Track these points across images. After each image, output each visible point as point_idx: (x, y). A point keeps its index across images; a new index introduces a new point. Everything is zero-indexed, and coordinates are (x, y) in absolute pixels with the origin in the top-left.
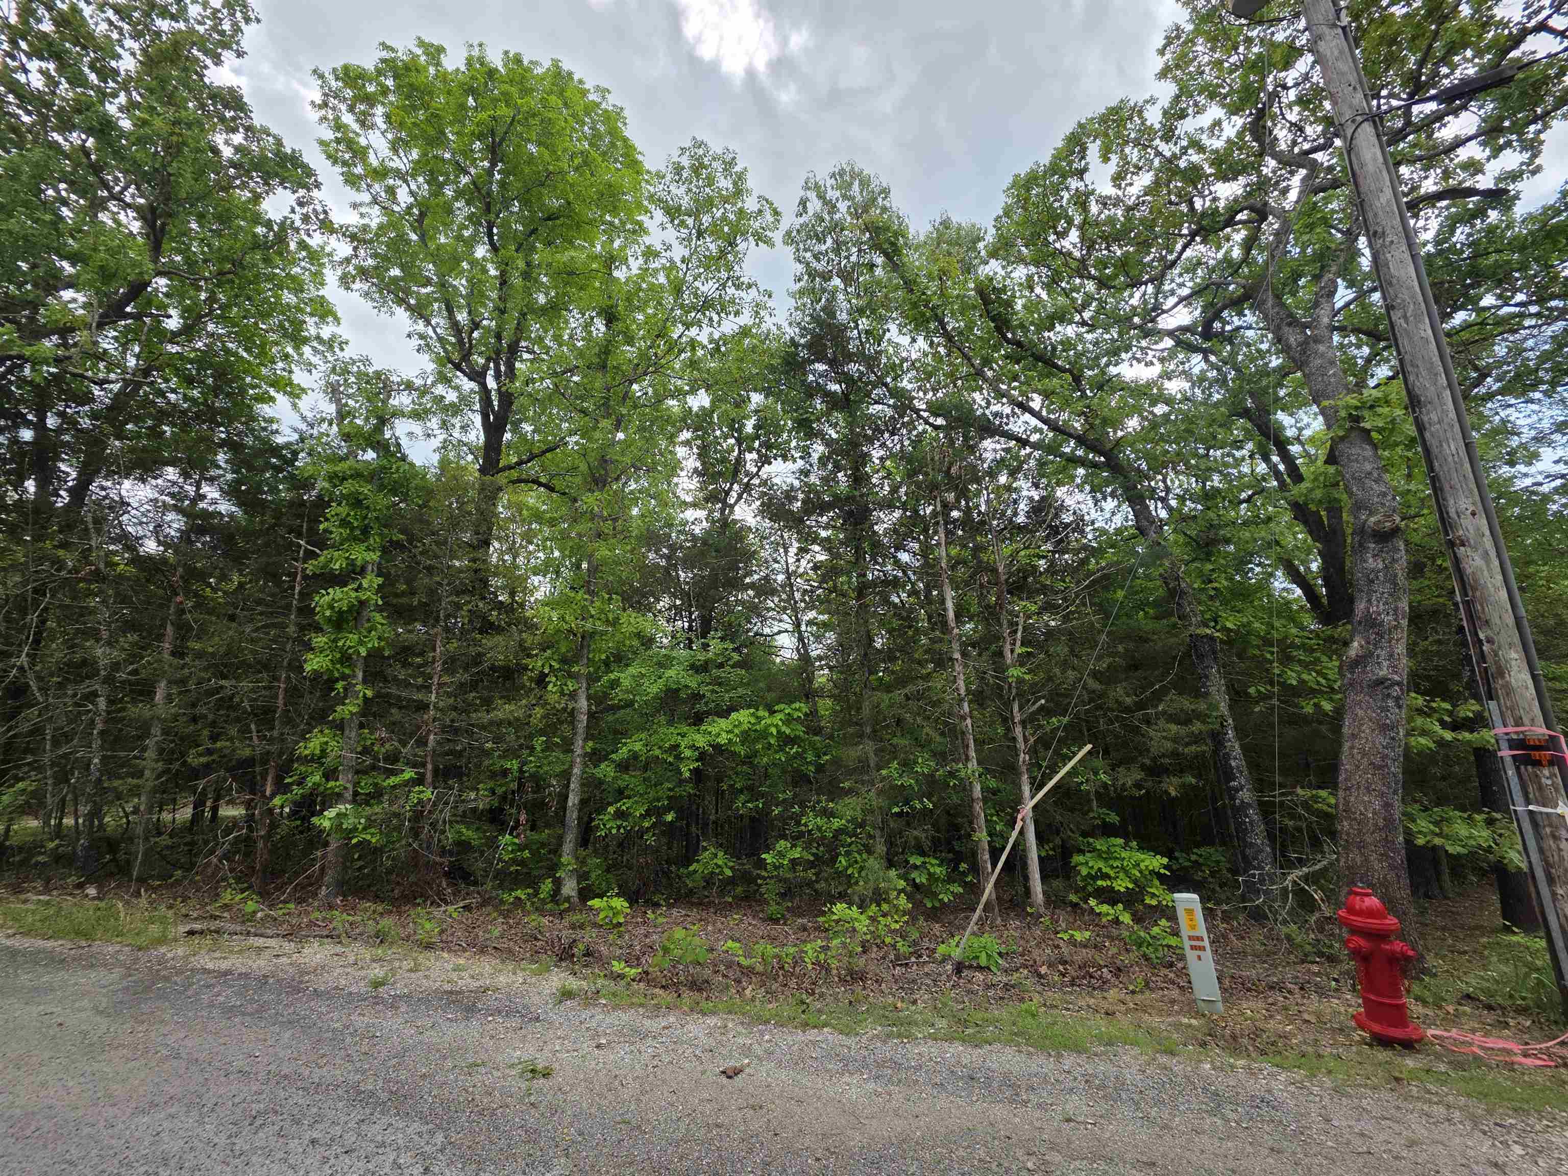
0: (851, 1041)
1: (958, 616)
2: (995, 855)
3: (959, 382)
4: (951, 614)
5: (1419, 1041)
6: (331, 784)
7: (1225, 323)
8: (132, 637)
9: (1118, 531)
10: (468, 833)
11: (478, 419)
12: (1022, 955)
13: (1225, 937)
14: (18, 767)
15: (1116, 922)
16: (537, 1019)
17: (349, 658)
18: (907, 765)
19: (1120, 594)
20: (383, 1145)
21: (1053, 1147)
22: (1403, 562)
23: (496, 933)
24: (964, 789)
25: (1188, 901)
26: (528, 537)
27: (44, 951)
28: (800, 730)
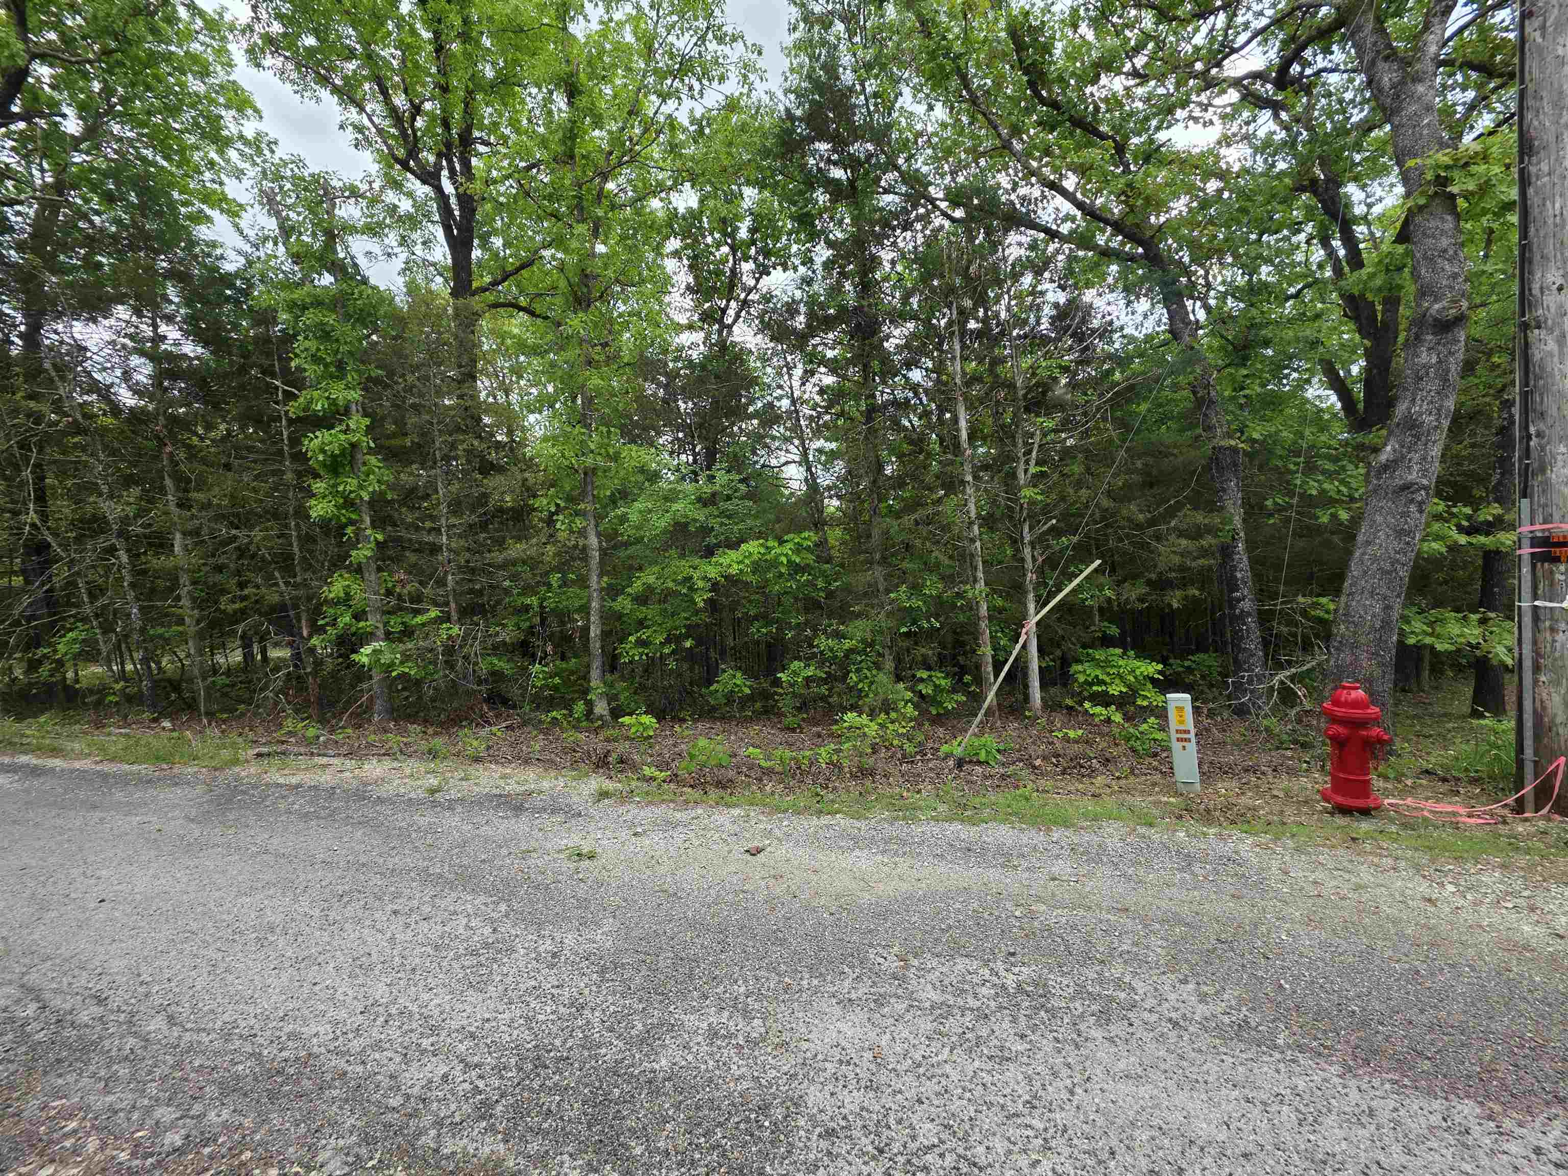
0: (862, 824)
1: (971, 437)
2: (998, 667)
3: (982, 162)
4: (964, 435)
5: (1377, 808)
6: (362, 624)
7: (1305, 64)
8: (135, 491)
9: (1149, 338)
10: (501, 664)
11: (439, 233)
12: (1019, 751)
13: (1208, 730)
14: (64, 619)
15: (1108, 721)
16: (580, 815)
17: (353, 504)
18: (916, 588)
19: (1144, 407)
20: (455, 913)
21: (1039, 899)
22: (1461, 356)
23: (537, 747)
24: (971, 609)
25: (1179, 700)
26: (518, 372)
27: (132, 774)
28: (810, 558)
